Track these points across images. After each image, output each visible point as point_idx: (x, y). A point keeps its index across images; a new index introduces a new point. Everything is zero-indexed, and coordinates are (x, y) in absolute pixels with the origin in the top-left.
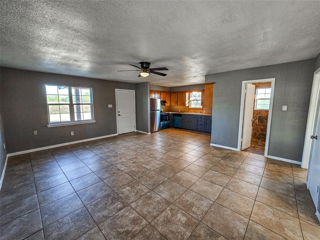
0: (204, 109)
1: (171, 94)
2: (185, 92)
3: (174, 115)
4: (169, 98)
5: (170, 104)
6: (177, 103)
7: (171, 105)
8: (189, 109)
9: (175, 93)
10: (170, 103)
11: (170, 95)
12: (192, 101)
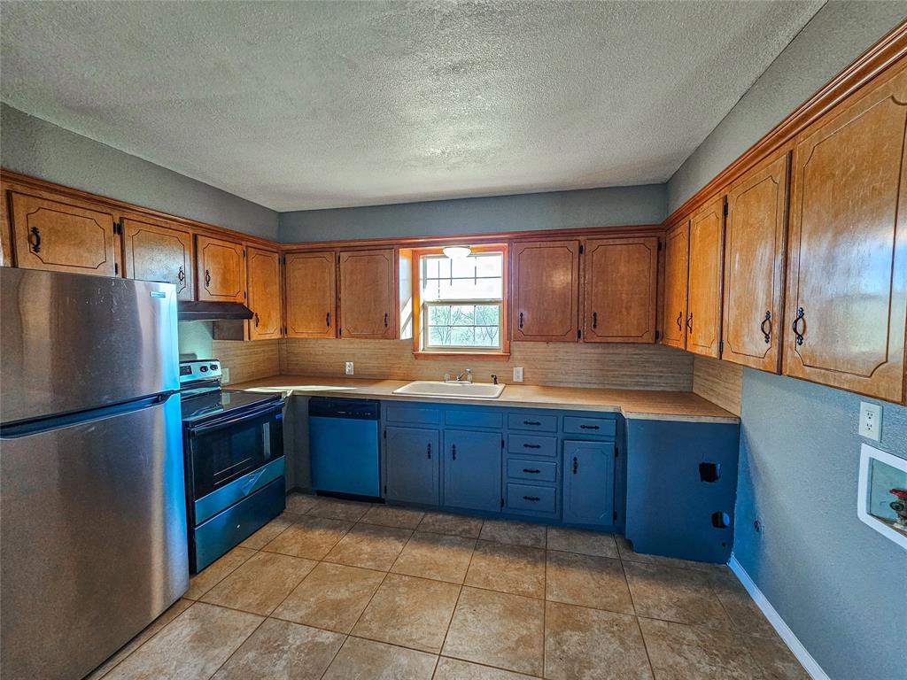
0: (516, 355)
1: (289, 258)
2: (394, 246)
3: (319, 406)
4: (276, 288)
5: (284, 330)
6: (333, 321)
7: (291, 334)
8: (417, 356)
9: (314, 250)
10: (284, 318)
11: (283, 262)
12: (431, 309)
